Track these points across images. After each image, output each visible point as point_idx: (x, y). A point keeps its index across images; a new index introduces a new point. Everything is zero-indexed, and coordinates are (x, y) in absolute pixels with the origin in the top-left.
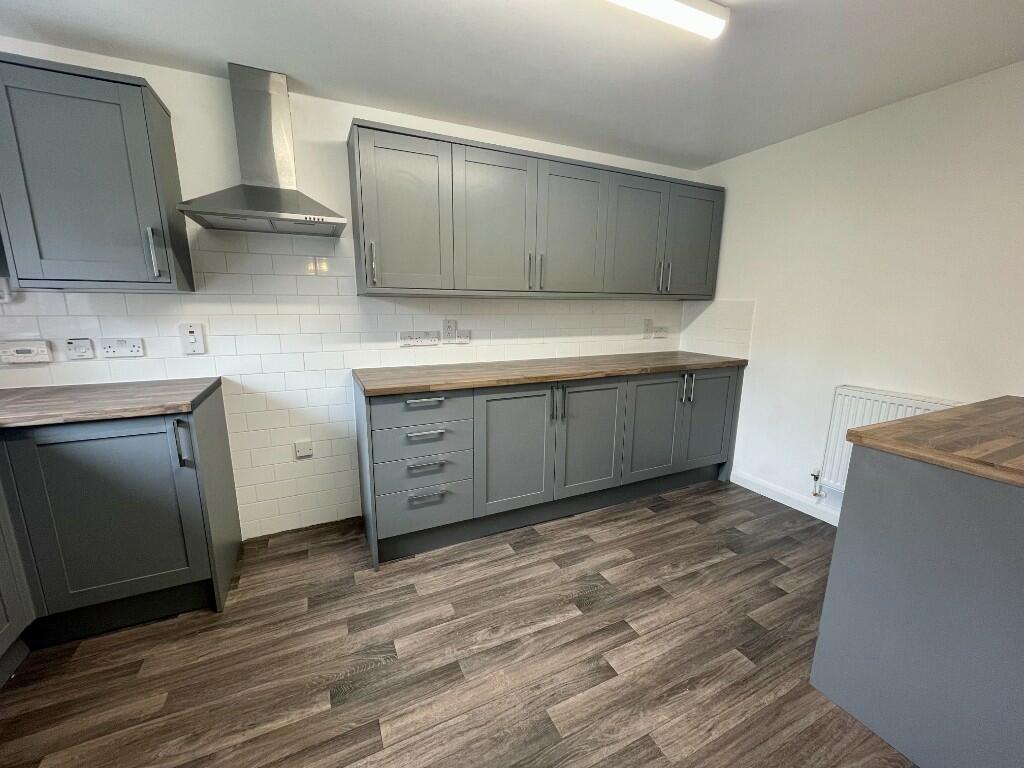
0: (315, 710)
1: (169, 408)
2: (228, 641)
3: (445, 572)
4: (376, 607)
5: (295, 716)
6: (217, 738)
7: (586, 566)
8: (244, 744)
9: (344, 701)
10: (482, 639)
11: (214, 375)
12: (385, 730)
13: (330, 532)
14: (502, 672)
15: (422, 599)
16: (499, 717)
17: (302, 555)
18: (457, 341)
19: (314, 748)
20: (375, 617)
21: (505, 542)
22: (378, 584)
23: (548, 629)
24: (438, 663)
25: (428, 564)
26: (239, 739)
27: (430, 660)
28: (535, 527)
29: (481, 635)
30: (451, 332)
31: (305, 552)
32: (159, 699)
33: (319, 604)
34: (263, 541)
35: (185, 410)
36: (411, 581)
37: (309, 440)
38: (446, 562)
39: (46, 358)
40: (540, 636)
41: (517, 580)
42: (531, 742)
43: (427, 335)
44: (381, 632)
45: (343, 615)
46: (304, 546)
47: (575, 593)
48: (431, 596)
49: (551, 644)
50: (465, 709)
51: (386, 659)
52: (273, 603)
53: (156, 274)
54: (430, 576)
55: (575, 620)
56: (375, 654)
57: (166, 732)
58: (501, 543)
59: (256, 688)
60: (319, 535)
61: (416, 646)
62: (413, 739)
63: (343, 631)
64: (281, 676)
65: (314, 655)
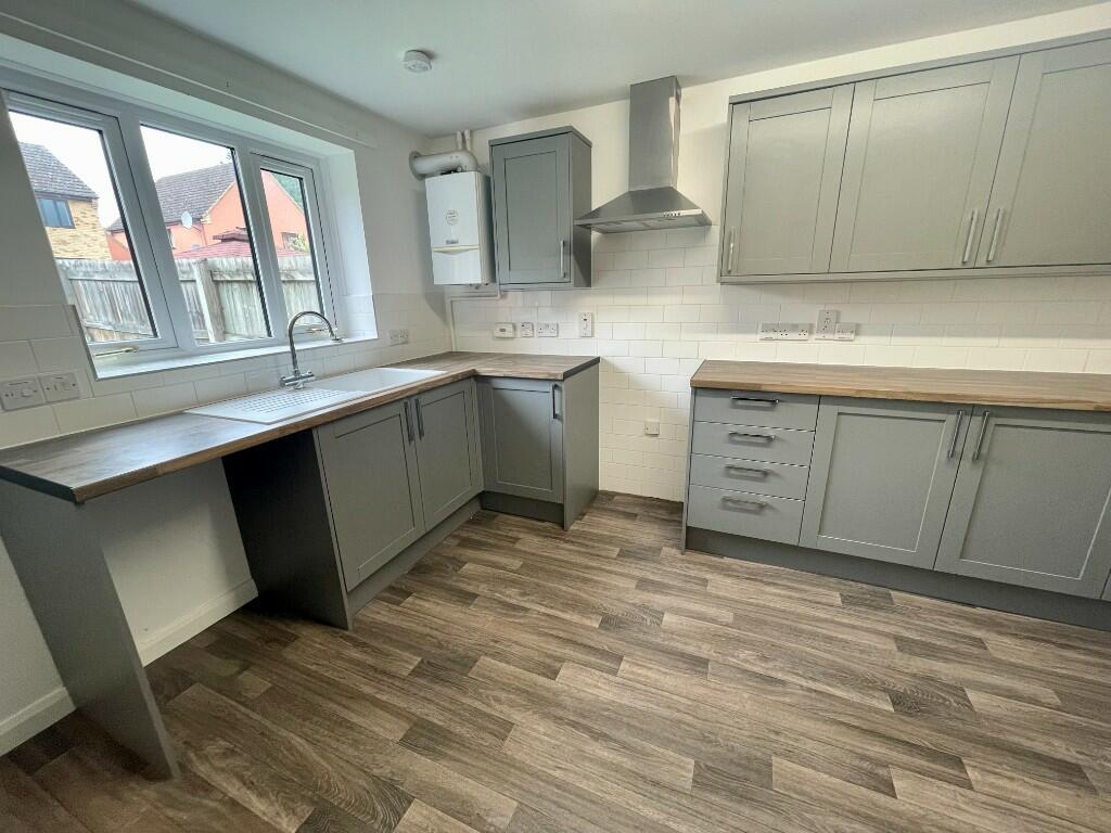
0: (587, 622)
1: (551, 375)
2: (563, 552)
3: (745, 585)
4: (666, 581)
5: (574, 617)
6: (533, 601)
7: (946, 670)
8: (544, 614)
9: (607, 629)
10: (745, 657)
11: (596, 355)
12: (624, 665)
13: (660, 507)
14: (746, 696)
15: (708, 595)
16: (719, 725)
17: (632, 516)
18: (837, 336)
19: (575, 643)
20: (659, 587)
21: (838, 590)
22: (675, 564)
23: (831, 696)
24: (691, 649)
25: (734, 570)
26: (543, 610)
27: (686, 644)
28: (892, 593)
29: (744, 654)
30: (829, 325)
31: (636, 515)
32: (517, 563)
33: (624, 556)
34: (610, 495)
35: (560, 378)
36: (708, 576)
37: (657, 421)
38: (752, 577)
39: (510, 335)
40: (814, 695)
41: (824, 631)
42: (739, 765)
43: (794, 328)
44: (658, 600)
45: (637, 573)
46: (636, 510)
47: (901, 688)
48: (718, 597)
49: (821, 710)
50: (692, 697)
51: (652, 622)
52: (598, 541)
53: (562, 275)
54: (729, 581)
55: (878, 711)
56: (645, 613)
57: (513, 583)
58: (830, 588)
59: (564, 588)
60: (652, 506)
61: (680, 626)
62: (639, 686)
63: (632, 584)
64: (579, 589)
65: (605, 589)
